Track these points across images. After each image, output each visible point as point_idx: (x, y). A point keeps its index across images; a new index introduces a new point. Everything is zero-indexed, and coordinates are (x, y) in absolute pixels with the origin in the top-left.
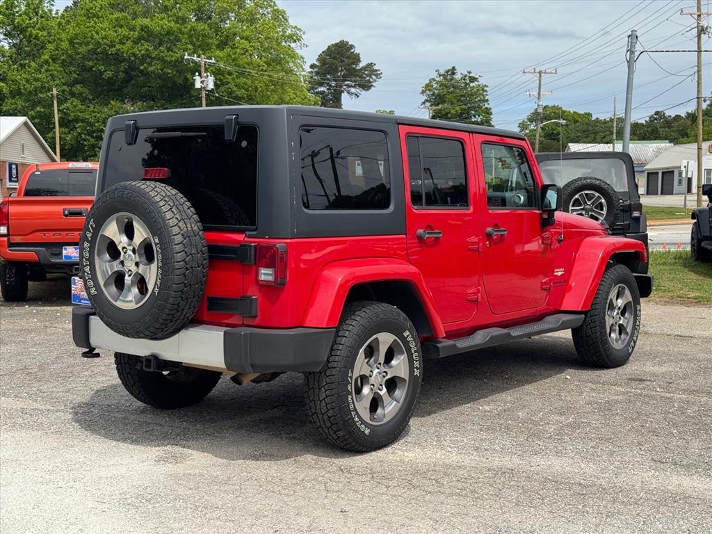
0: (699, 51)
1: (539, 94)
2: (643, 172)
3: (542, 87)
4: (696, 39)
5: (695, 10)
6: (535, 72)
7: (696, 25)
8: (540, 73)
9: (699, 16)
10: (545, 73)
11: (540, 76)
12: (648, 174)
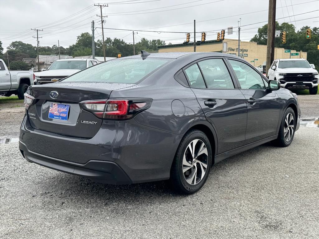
0: (103, 28)
4: (101, 24)
5: (100, 15)
6: (35, 30)
7: (101, 20)
9: (102, 17)
11: (37, 31)
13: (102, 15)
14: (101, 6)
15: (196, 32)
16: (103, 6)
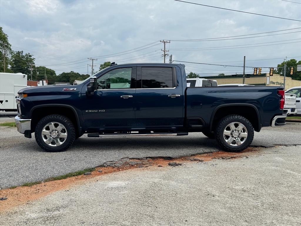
13: (165, 49)
14: (165, 42)
15: (245, 66)
16: (167, 42)
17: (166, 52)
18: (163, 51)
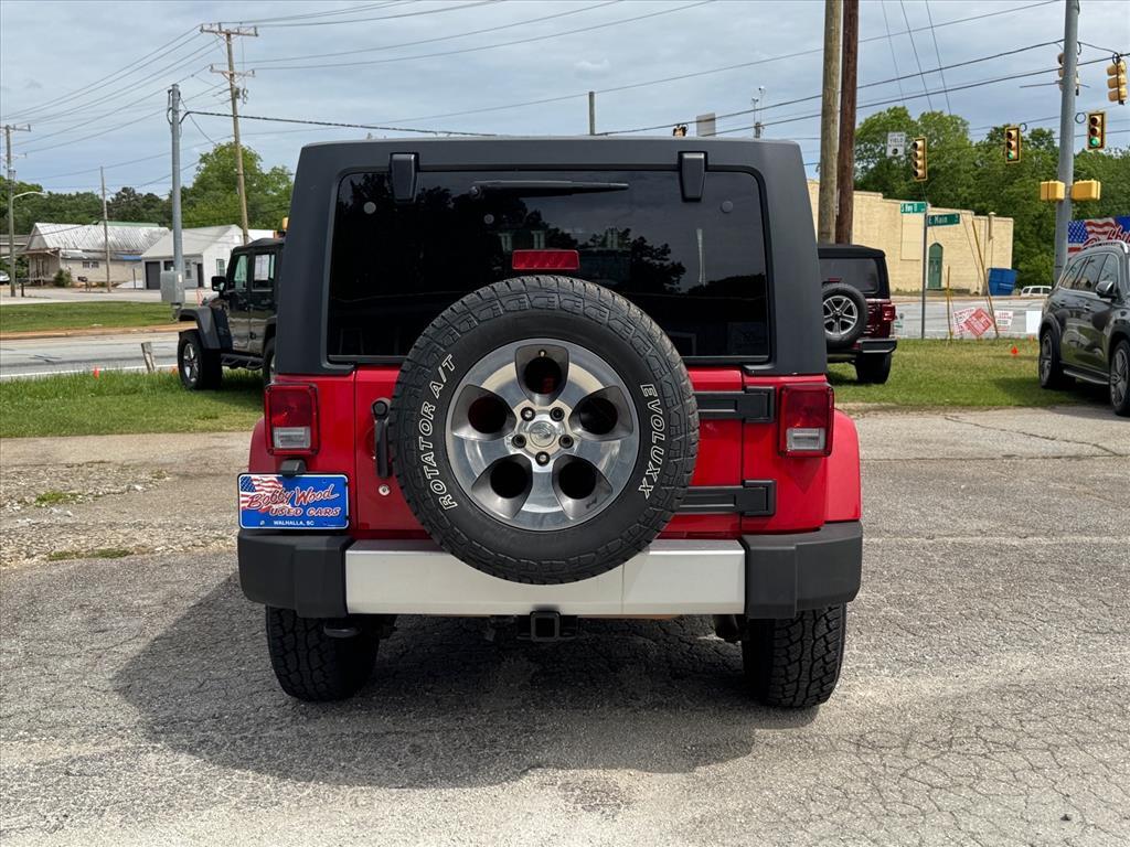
0: (235, 117)
1: (8, 155)
2: (140, 260)
3: (12, 148)
4: (230, 103)
5: (226, 68)
7: (229, 87)
8: (7, 128)
9: (232, 75)
10: (14, 129)
11: (8, 132)
12: (147, 264)
13: (231, 66)
14: (229, 35)
16: (238, 34)
17: (236, 78)
18: (223, 73)
